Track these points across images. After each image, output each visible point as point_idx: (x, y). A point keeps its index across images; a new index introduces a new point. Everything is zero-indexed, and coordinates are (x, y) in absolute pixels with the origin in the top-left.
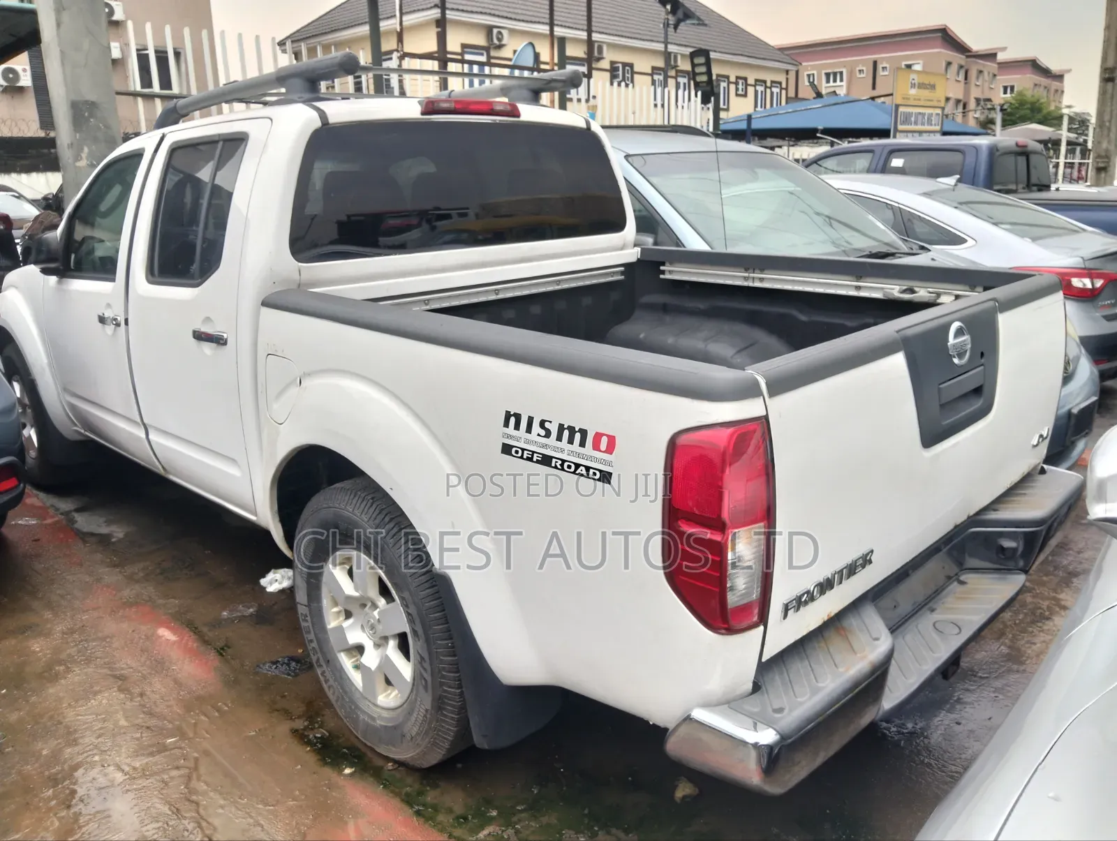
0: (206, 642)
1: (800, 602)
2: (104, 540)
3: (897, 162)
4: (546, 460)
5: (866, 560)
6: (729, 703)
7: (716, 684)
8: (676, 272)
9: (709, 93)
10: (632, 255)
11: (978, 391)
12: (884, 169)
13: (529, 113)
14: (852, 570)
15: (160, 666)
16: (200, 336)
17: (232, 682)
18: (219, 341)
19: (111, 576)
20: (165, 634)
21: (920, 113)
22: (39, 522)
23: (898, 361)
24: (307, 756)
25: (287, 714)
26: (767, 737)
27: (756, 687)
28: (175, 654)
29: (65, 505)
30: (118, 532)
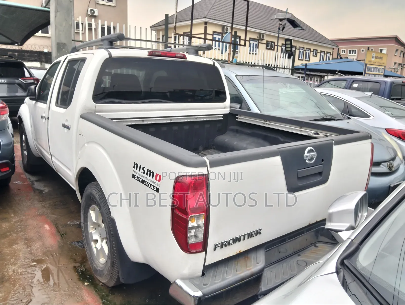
0: (58, 231)
1: (223, 245)
2: (41, 192)
3: (355, 85)
4: (143, 182)
5: (258, 232)
6: (190, 279)
7: (186, 271)
8: (242, 119)
9: (291, 55)
10: (227, 111)
11: (320, 174)
12: (349, 87)
13: (191, 58)
14: (250, 235)
15: (41, 237)
16: (64, 126)
17: (61, 247)
18: (68, 128)
19: (38, 205)
20: (47, 227)
21: (375, 68)
22: (22, 183)
23: (278, 159)
24: (75, 276)
25: (75, 260)
26: (199, 294)
27: (203, 274)
28: (47, 234)
29: (33, 178)
30: (46, 190)
